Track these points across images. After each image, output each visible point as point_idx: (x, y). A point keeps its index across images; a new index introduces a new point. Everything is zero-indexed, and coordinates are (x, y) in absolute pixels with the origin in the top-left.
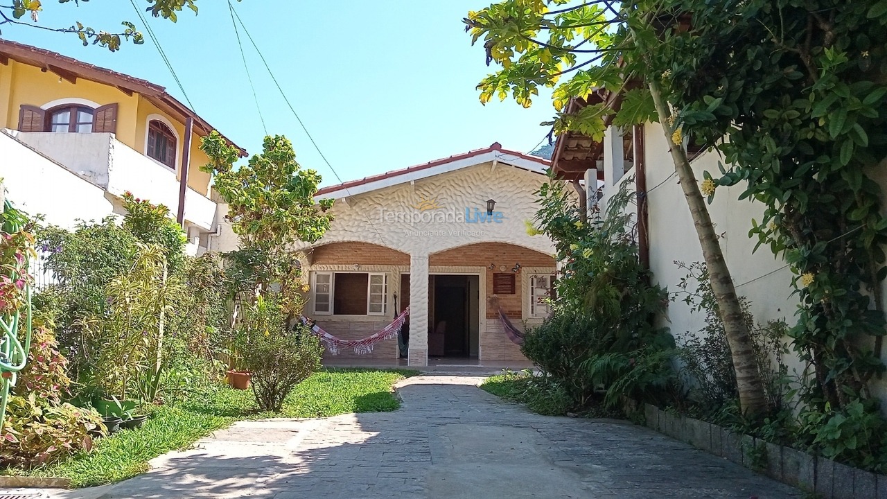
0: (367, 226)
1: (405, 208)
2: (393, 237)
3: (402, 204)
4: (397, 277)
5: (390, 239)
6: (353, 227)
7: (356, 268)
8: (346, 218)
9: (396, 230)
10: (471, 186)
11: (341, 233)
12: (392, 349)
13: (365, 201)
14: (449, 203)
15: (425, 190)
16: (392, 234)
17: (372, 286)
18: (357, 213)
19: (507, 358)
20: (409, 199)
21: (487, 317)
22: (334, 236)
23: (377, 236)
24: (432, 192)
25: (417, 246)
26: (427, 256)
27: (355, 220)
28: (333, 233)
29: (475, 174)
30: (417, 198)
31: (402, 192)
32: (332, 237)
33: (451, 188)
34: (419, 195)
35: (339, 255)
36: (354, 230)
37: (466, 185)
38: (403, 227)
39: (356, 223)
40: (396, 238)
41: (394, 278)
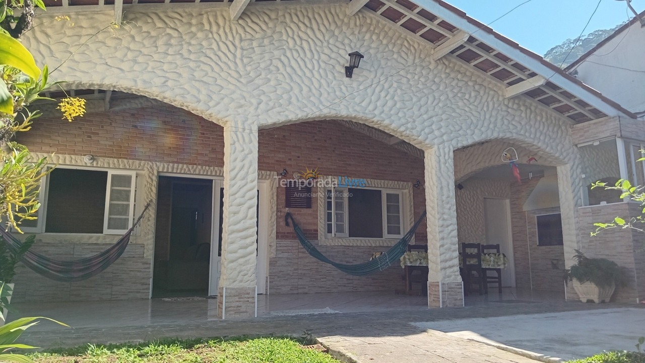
0: (151, 64)
1: (221, 44)
2: (199, 91)
3: (216, 36)
4: (154, 178)
5: (195, 92)
6: (123, 61)
7: (88, 162)
8: (109, 42)
9: (205, 79)
10: (322, 28)
11: (100, 68)
12: (143, 284)
13: (150, 20)
14: (291, 50)
15: (253, 22)
16: (197, 84)
17: (112, 191)
18: (133, 37)
19: (300, 291)
20: (227, 30)
21: (277, 237)
22: (83, 72)
23: (170, 83)
24: (264, 27)
25: (240, 110)
26: (255, 129)
27: (129, 49)
28: (83, 66)
29: (327, 12)
30: (241, 31)
31: (216, 16)
32: (78, 74)
33: (292, 25)
34: (244, 28)
35: (59, 138)
36: (125, 66)
37: (315, 27)
38: (216, 76)
39: (130, 55)
40: (204, 92)
41: (150, 181)
